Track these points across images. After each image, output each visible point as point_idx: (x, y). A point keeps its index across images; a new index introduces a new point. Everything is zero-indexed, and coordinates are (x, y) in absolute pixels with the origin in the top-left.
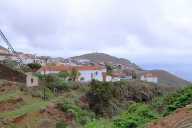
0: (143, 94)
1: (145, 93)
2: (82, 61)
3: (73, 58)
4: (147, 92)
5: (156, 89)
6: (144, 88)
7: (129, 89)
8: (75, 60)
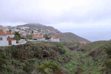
0: (45, 52)
1: (47, 51)
2: (24, 28)
3: (18, 26)
4: (48, 50)
5: (58, 46)
6: (46, 47)
7: (33, 49)
8: (19, 27)
